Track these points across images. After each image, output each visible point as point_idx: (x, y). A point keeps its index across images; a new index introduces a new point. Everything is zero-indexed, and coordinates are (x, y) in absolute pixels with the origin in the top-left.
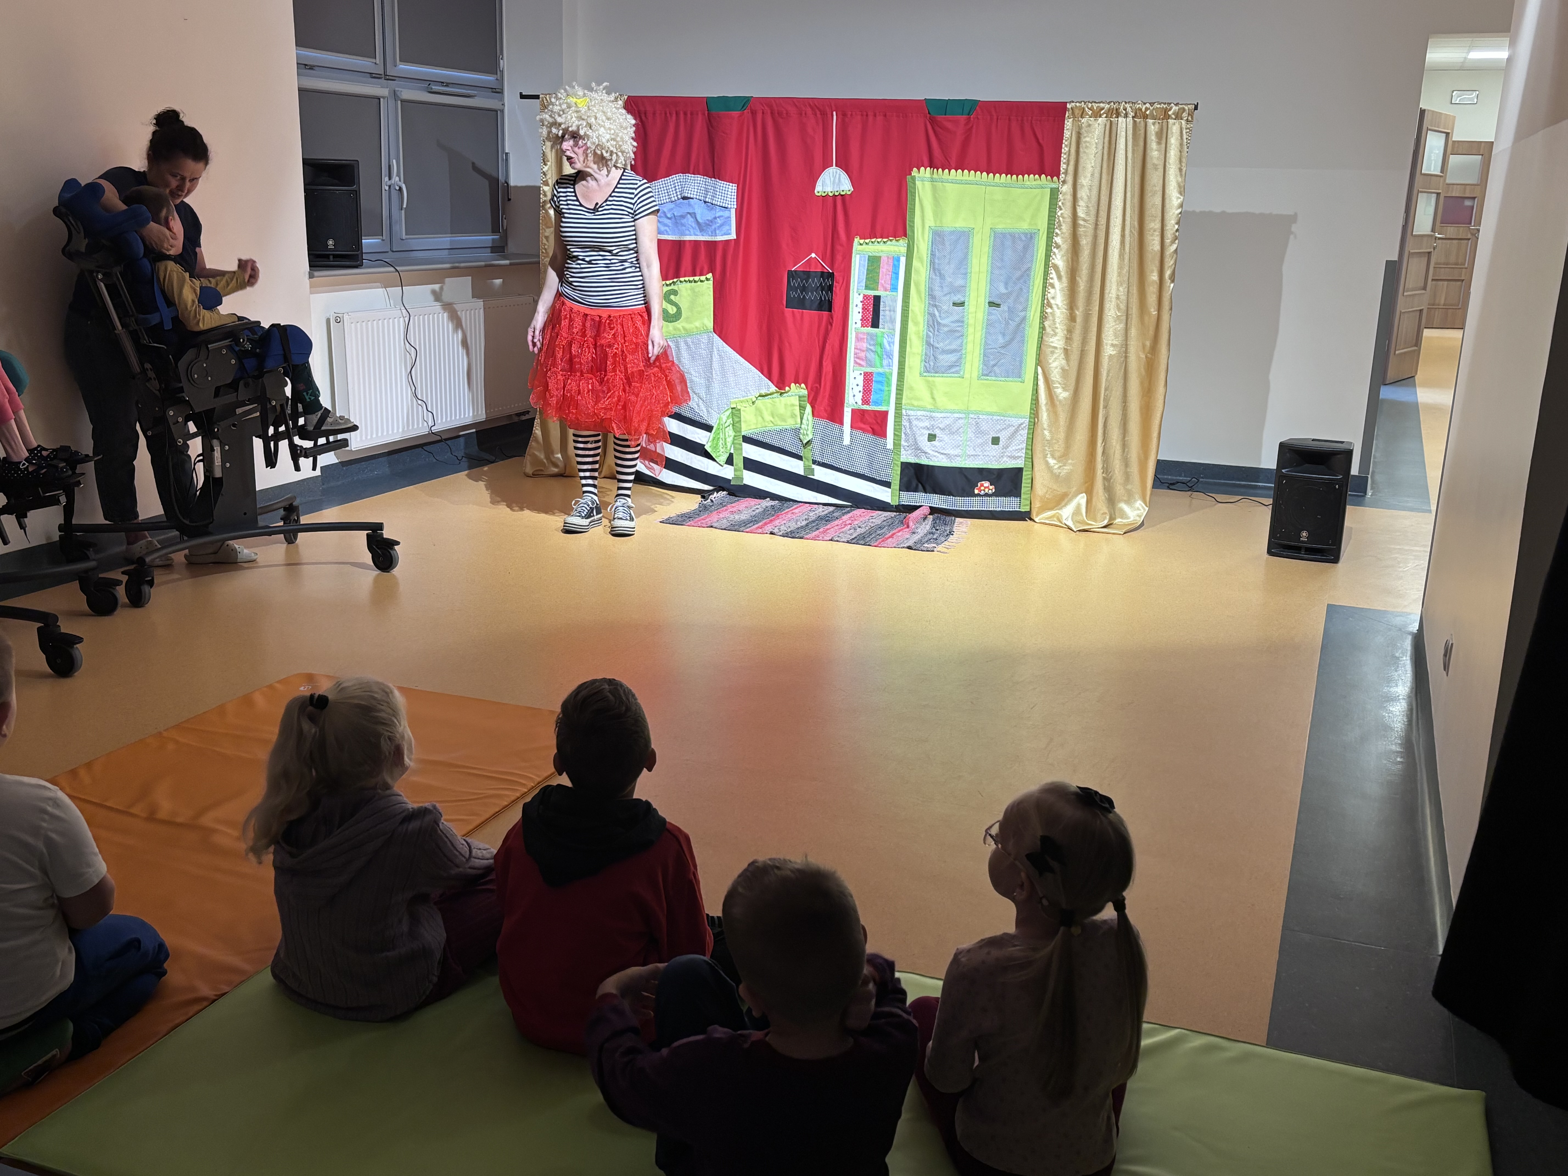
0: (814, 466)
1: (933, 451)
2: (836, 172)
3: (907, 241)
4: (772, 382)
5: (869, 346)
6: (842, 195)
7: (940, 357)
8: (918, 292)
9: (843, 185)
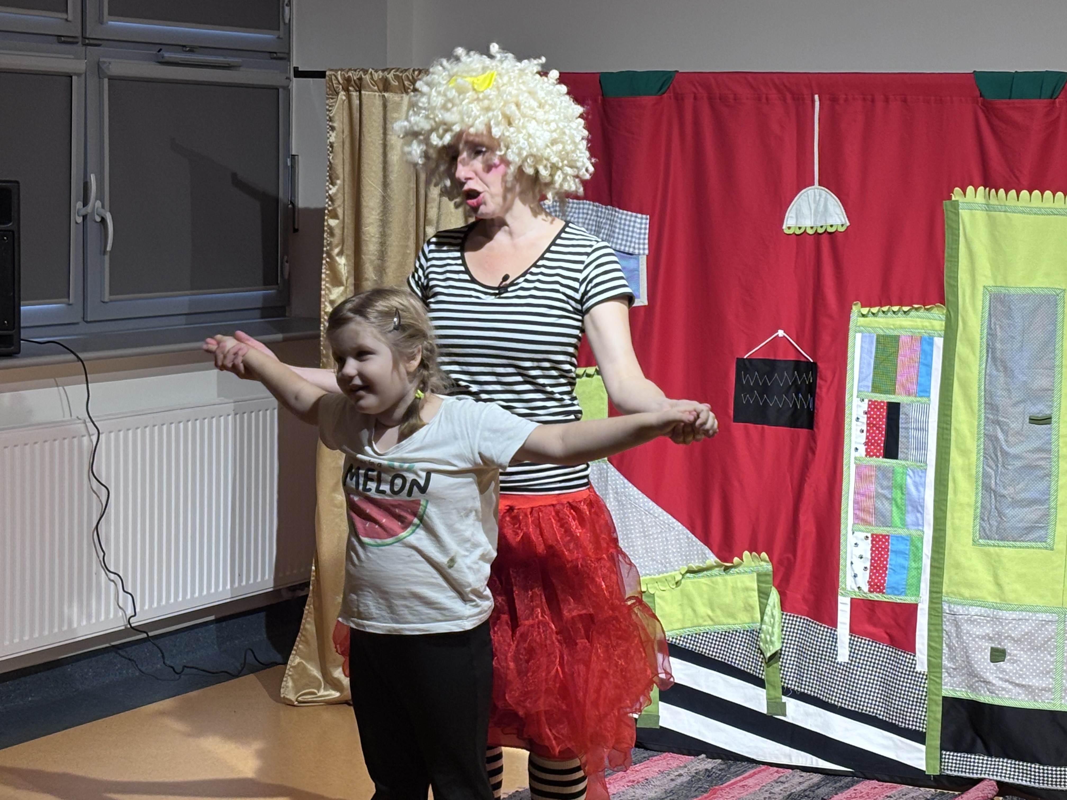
0: (785, 699)
1: (1001, 679)
2: (820, 195)
3: (945, 311)
4: (711, 548)
5: (880, 491)
6: (830, 233)
7: (1009, 512)
8: (967, 398)
9: (831, 216)
